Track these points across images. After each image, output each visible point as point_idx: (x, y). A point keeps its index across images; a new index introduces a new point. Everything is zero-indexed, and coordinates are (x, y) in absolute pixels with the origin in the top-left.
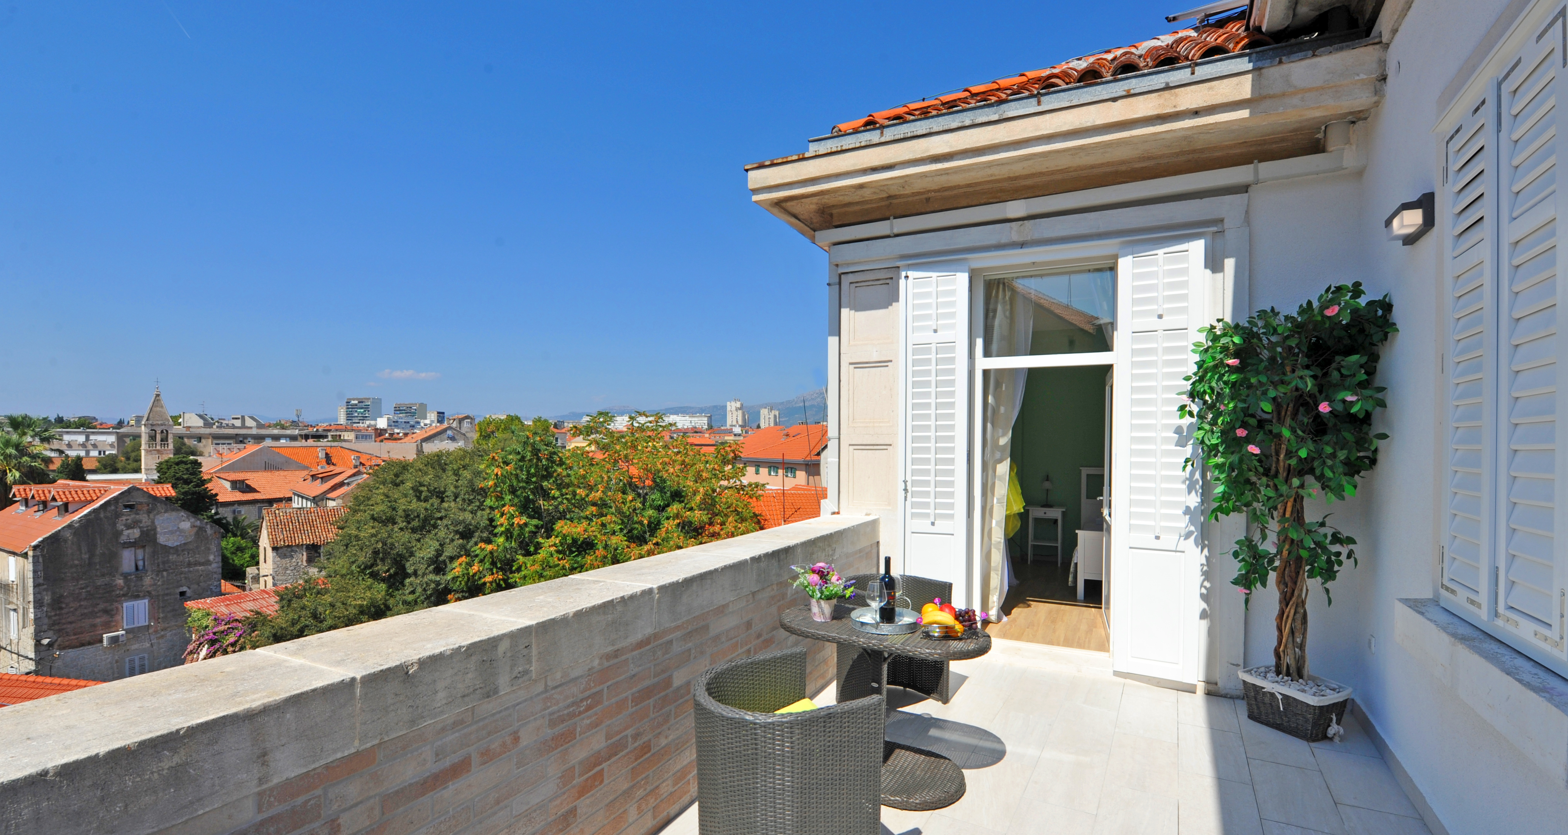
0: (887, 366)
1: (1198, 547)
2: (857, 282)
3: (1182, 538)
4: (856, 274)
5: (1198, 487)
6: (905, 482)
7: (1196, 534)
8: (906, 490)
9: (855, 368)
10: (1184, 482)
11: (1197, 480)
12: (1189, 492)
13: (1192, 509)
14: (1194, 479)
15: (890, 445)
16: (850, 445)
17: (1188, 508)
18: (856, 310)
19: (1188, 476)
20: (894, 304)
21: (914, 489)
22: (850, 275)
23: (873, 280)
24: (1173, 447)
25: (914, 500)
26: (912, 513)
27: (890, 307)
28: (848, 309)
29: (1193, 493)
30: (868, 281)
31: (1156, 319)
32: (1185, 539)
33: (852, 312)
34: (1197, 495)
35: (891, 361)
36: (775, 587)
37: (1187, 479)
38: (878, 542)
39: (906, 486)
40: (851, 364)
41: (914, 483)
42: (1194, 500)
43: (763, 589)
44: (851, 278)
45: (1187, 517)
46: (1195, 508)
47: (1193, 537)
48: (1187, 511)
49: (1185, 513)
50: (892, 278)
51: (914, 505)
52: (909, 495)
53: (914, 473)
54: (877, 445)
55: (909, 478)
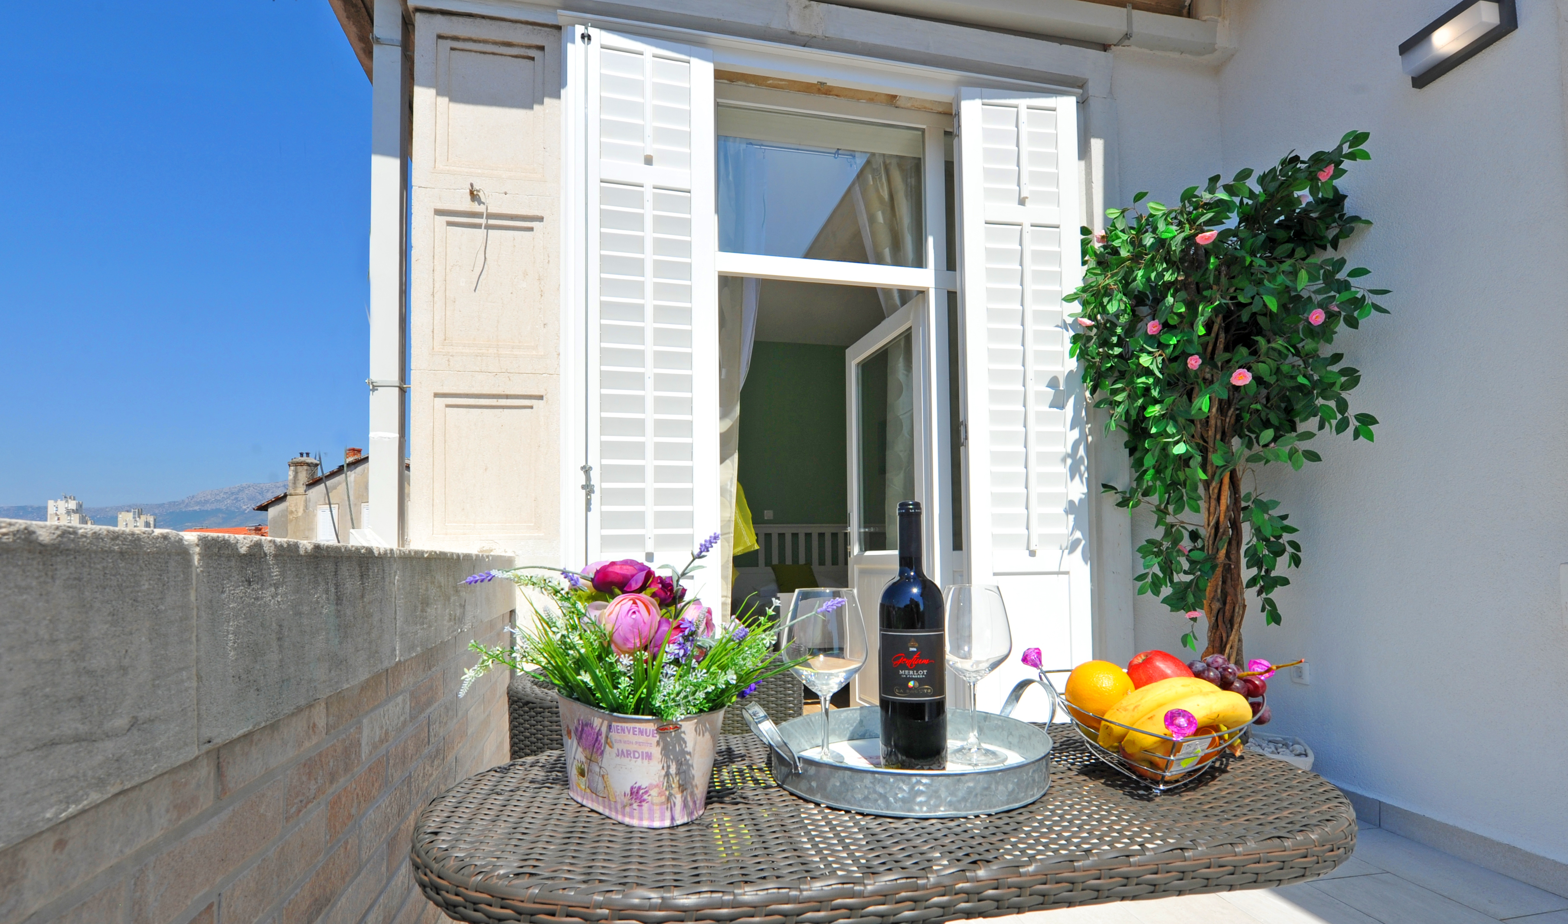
0: (531, 229)
1: (1086, 563)
2: (455, 38)
3: (1066, 552)
4: (454, 18)
5: (1083, 468)
6: (587, 470)
7: (1083, 542)
8: (588, 488)
9: (449, 224)
10: (1064, 460)
11: (1081, 457)
12: (1072, 478)
13: (1077, 503)
14: (1078, 457)
15: (541, 398)
16: (436, 395)
17: (1071, 503)
18: (453, 99)
19: (1069, 451)
20: (547, 100)
21: (605, 485)
22: (439, 18)
23: (495, 43)
24: (1046, 409)
25: (605, 508)
26: (603, 538)
27: (536, 107)
28: (433, 92)
29: (1077, 477)
30: (485, 42)
31: (1015, 205)
32: (1070, 553)
33: (443, 101)
34: (1082, 482)
35: (540, 219)
36: (320, 716)
37: (1069, 455)
38: (512, 612)
39: (588, 478)
40: (439, 212)
41: (608, 472)
42: (1078, 490)
43: (273, 727)
44: (442, 25)
45: (1071, 517)
46: (1081, 500)
47: (1079, 550)
48: (1071, 508)
49: (1067, 512)
50: (542, 48)
51: (607, 520)
52: (595, 498)
53: (606, 449)
54: (507, 397)
55: (594, 462)
